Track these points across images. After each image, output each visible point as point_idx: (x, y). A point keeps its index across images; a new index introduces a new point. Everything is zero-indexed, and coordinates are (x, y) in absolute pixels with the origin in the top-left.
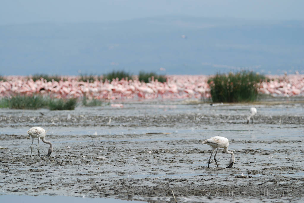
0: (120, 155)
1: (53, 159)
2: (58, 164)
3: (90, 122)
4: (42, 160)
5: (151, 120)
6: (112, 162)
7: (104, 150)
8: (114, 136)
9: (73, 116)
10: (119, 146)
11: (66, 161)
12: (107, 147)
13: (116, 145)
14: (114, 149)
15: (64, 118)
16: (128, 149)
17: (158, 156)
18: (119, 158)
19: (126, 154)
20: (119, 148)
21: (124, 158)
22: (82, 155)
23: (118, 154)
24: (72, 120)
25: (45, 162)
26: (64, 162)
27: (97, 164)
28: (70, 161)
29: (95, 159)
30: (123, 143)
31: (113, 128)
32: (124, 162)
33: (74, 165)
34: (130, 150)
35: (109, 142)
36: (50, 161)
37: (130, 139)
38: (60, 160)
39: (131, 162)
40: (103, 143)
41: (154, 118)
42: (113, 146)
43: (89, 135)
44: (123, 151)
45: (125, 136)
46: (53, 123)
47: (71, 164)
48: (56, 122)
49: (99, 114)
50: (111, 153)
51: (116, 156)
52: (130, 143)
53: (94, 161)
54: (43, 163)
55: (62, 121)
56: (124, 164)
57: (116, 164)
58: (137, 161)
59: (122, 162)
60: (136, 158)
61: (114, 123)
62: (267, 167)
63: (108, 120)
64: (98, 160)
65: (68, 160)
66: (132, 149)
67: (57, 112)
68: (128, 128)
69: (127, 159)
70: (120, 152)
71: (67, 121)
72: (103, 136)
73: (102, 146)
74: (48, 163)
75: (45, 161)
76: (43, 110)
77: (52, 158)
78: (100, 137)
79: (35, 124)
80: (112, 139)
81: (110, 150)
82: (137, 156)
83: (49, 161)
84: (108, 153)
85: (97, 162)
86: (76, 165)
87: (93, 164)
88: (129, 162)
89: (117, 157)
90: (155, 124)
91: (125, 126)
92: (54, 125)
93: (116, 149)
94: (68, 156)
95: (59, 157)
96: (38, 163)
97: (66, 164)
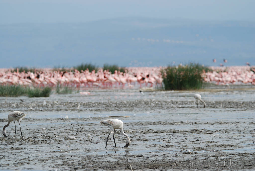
0: (87, 135)
1: (31, 139)
2: (35, 143)
3: (62, 107)
4: (22, 140)
5: (114, 105)
6: (80, 141)
7: (73, 130)
8: (82, 119)
9: (48, 102)
10: (86, 128)
11: (42, 141)
12: (76, 129)
13: (84, 127)
14: (82, 130)
15: (40, 104)
16: (94, 130)
17: (119, 135)
18: (87, 138)
19: (92, 134)
20: (86, 129)
21: (90, 137)
22: (55, 135)
23: (85, 134)
24: (47, 106)
25: (24, 142)
26: (40, 141)
27: (68, 143)
28: (45, 140)
29: (66, 138)
30: (89, 125)
31: (82, 112)
32: (90, 141)
33: (49, 143)
34: (95, 131)
35: (78, 124)
36: (29, 140)
37: (95, 122)
38: (37, 140)
39: (96, 141)
40: (73, 125)
41: (116, 104)
42: (82, 127)
43: (61, 118)
44: (89, 132)
45: (91, 119)
46: (31, 108)
47: (46, 143)
48: (33, 107)
49: (69, 100)
50: (79, 133)
51: (83, 136)
52: (95, 125)
53: (65, 140)
54: (22, 142)
55: (39, 106)
56: (90, 142)
57: (84, 143)
58: (101, 140)
59: (89, 141)
60: (100, 138)
61: (82, 108)
62: (210, 144)
63: (77, 105)
64: (69, 139)
65: (43, 139)
66: (97, 130)
67: (35, 99)
68: (94, 112)
69: (93, 139)
70: (87, 132)
71: (43, 107)
72: (73, 119)
73: (72, 128)
74: (27, 142)
75: (24, 140)
76: (22, 98)
77: (30, 137)
78: (70, 120)
79: (16, 109)
80: (80, 122)
81: (78, 131)
82: (102, 136)
83: (27, 141)
84: (77, 133)
85: (68, 141)
86: (50, 144)
87: (64, 143)
88: (94, 141)
89: (85, 137)
90: (116, 108)
91: (92, 110)
92: (32, 110)
93: (84, 130)
94: (44, 136)
95: (35, 137)
96: (18, 142)
97: (42, 143)
